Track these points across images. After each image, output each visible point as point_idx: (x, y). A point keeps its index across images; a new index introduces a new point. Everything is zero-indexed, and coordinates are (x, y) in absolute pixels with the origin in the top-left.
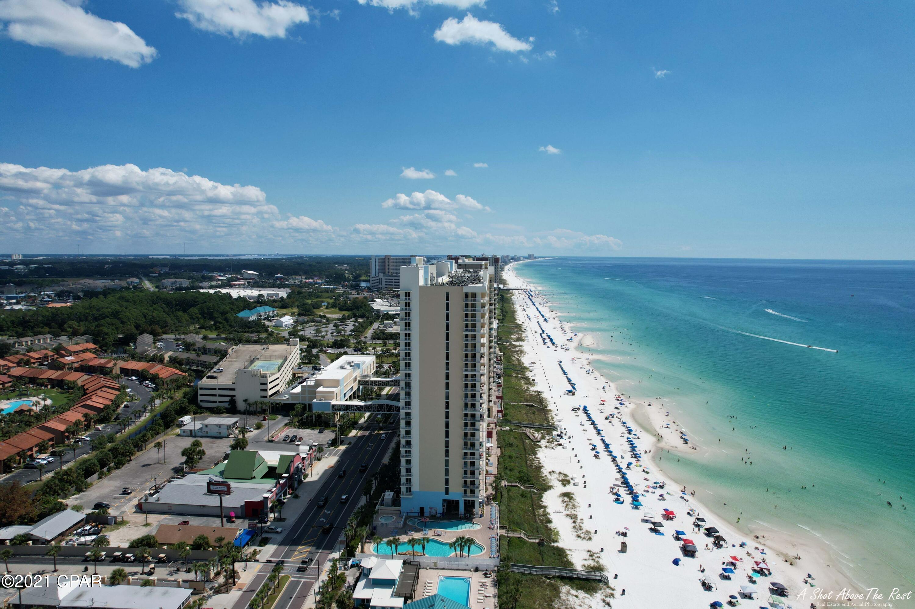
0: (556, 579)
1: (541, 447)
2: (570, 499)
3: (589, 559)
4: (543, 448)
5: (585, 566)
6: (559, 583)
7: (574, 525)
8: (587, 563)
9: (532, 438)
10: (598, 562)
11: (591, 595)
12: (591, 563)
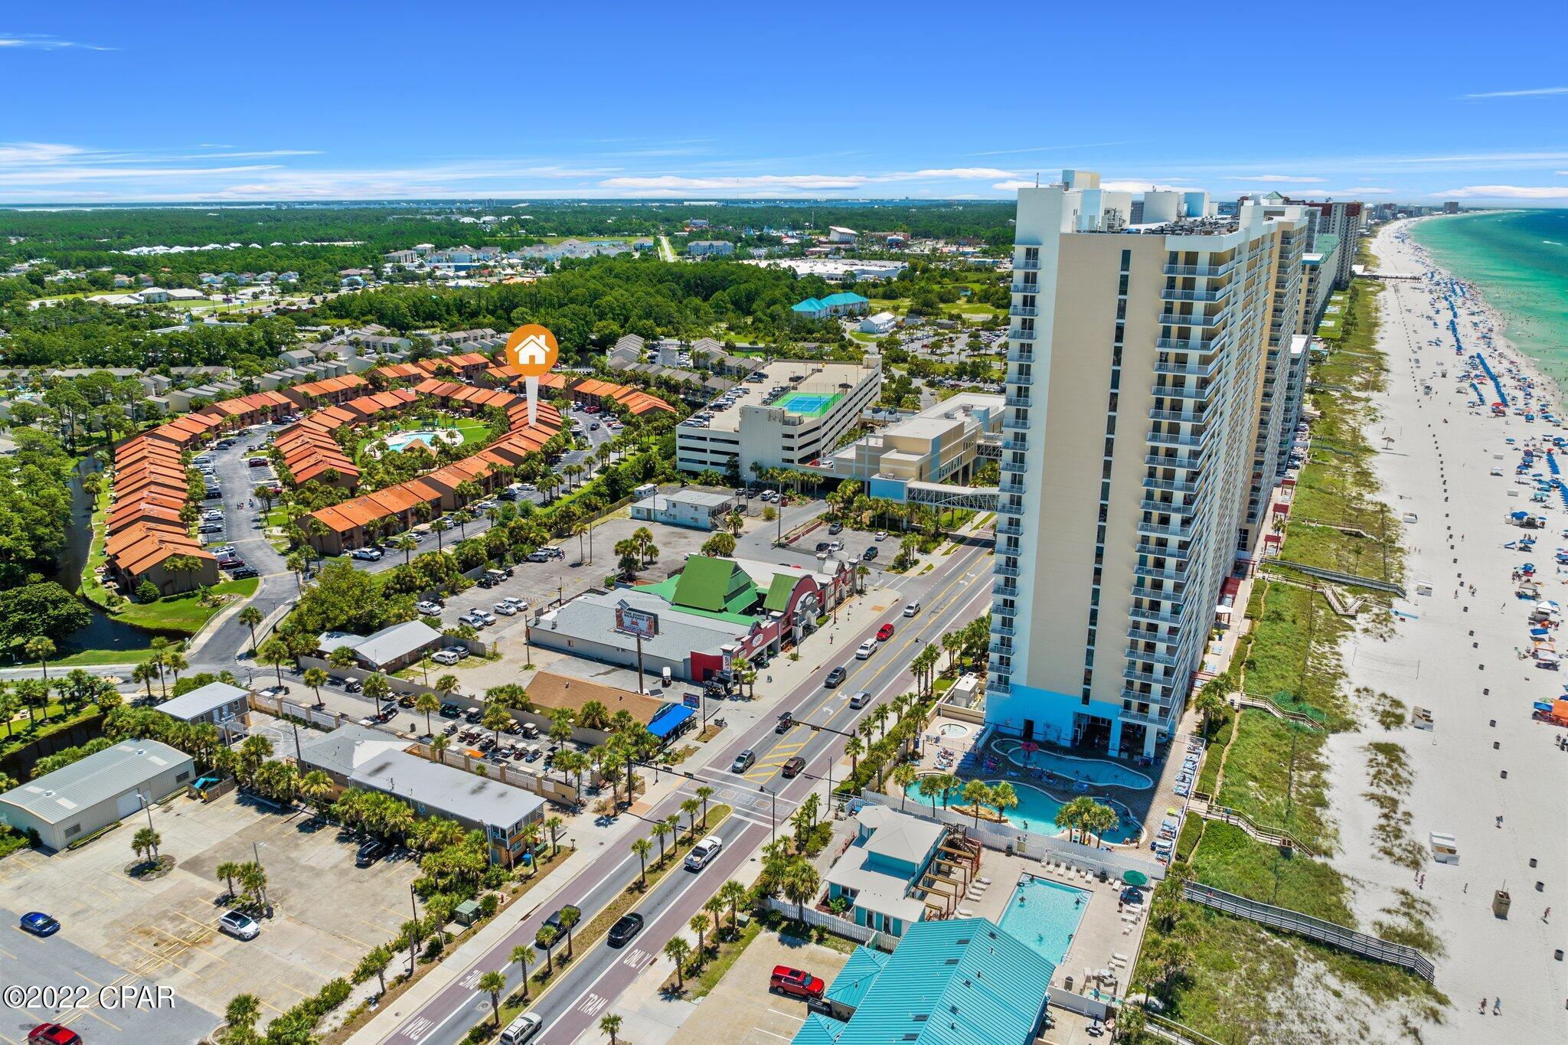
0: (1295, 941)
1: (1353, 630)
2: (1392, 761)
3: (1397, 912)
4: (1359, 634)
5: (1381, 926)
6: (1301, 953)
7: (1383, 821)
8: (1387, 920)
9: (1337, 605)
10: (1419, 924)
11: (1378, 1001)
12: (1402, 923)
